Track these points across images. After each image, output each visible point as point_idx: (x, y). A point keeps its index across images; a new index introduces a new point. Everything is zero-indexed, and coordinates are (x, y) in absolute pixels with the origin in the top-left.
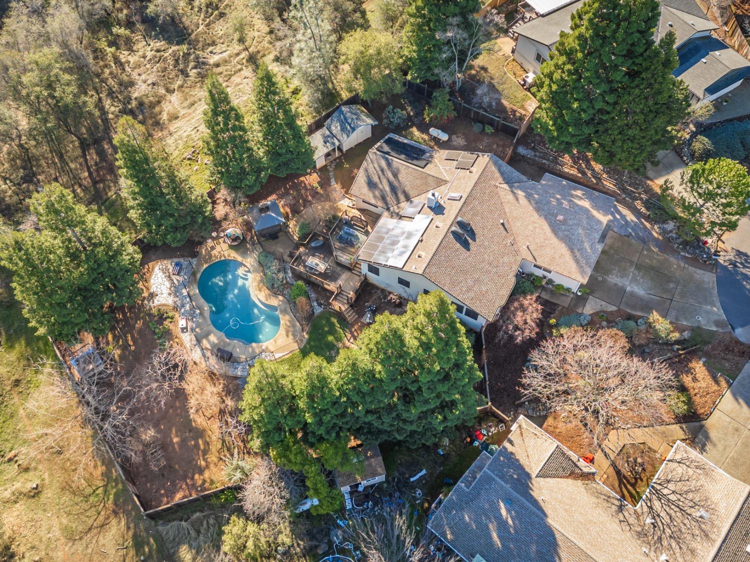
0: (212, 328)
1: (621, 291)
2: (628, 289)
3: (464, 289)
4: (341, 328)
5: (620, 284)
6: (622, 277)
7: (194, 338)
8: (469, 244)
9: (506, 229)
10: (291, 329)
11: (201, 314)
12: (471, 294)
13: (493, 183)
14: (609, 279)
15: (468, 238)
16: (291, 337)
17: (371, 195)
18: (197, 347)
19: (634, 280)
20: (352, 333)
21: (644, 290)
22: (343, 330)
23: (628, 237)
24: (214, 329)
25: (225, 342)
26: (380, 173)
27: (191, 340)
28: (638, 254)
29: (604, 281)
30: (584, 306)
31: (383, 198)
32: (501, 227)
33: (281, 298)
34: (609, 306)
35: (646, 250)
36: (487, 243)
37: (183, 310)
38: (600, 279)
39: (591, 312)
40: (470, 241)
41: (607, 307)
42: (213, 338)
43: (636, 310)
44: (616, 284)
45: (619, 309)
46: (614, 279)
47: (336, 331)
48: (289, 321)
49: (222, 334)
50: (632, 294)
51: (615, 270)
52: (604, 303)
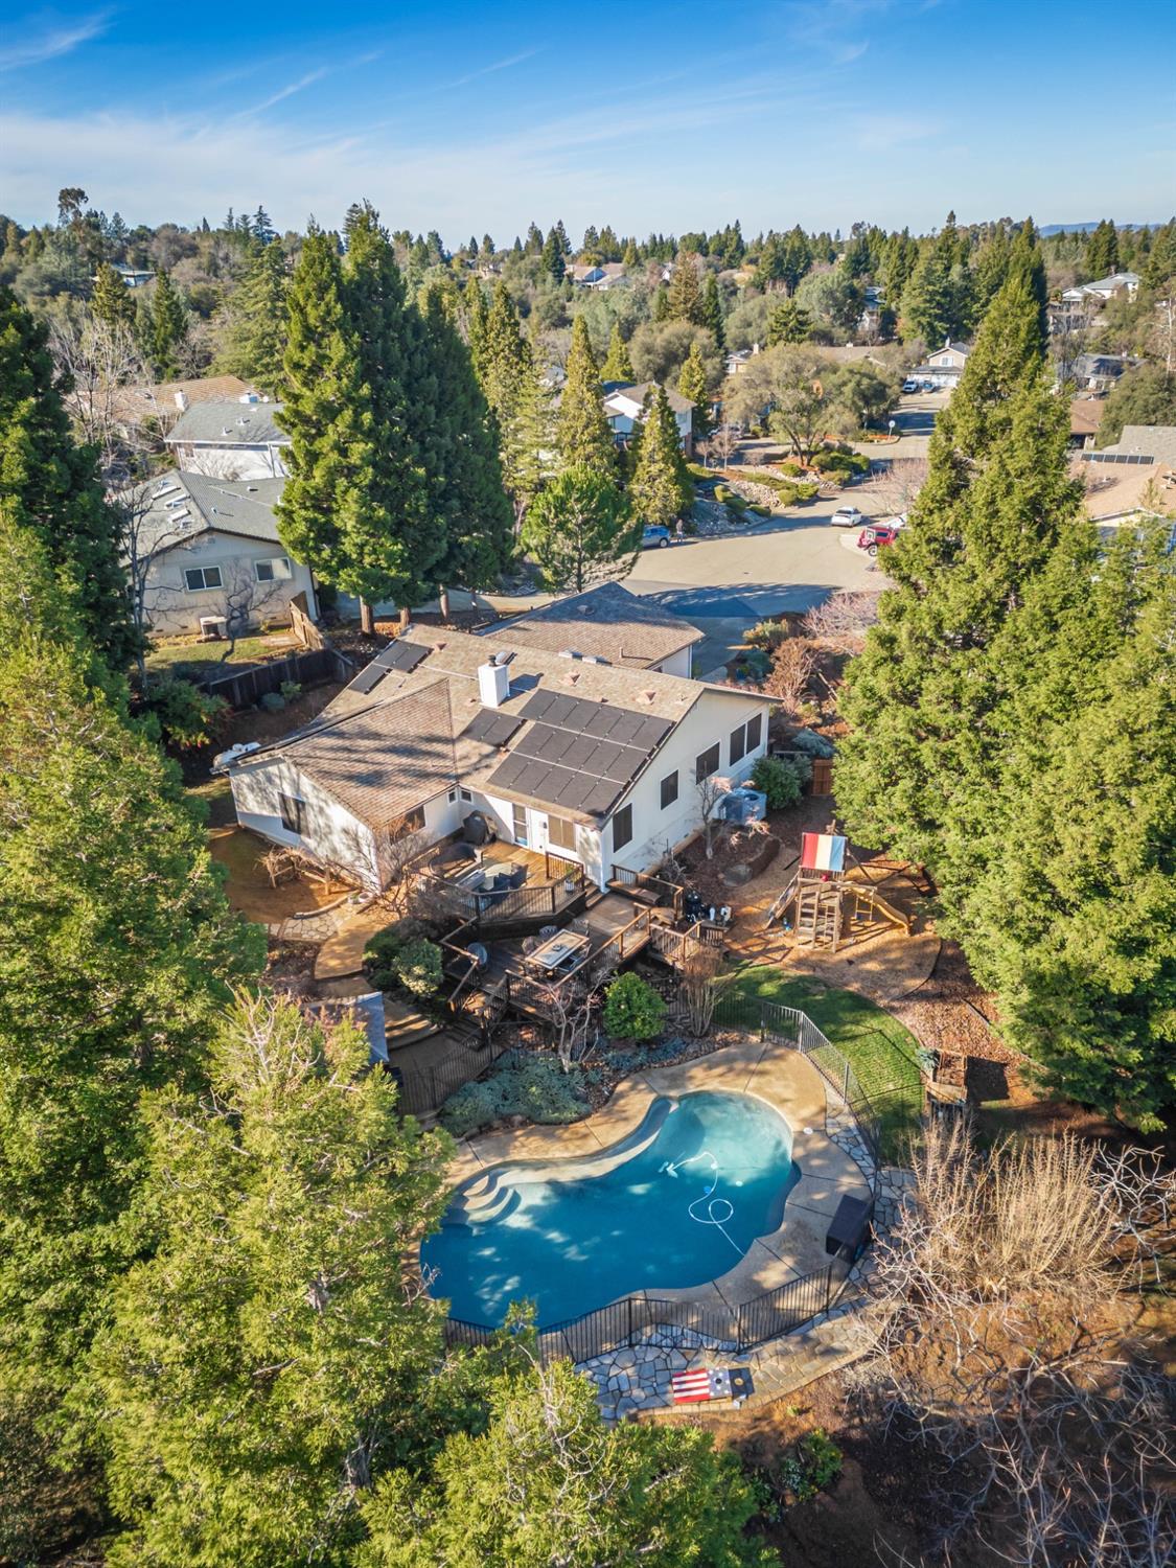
0: (728, 1281)
4: (739, 972)
7: (778, 1344)
10: (739, 1065)
11: (661, 1320)
16: (767, 1065)
17: (405, 792)
18: (812, 1333)
20: (753, 956)
22: (746, 966)
24: (736, 1272)
25: (792, 1236)
26: (354, 756)
27: (784, 1354)
31: (425, 775)
33: (622, 1087)
37: (637, 1393)
42: (773, 1275)
47: (748, 979)
48: (710, 1068)
49: (757, 1248)
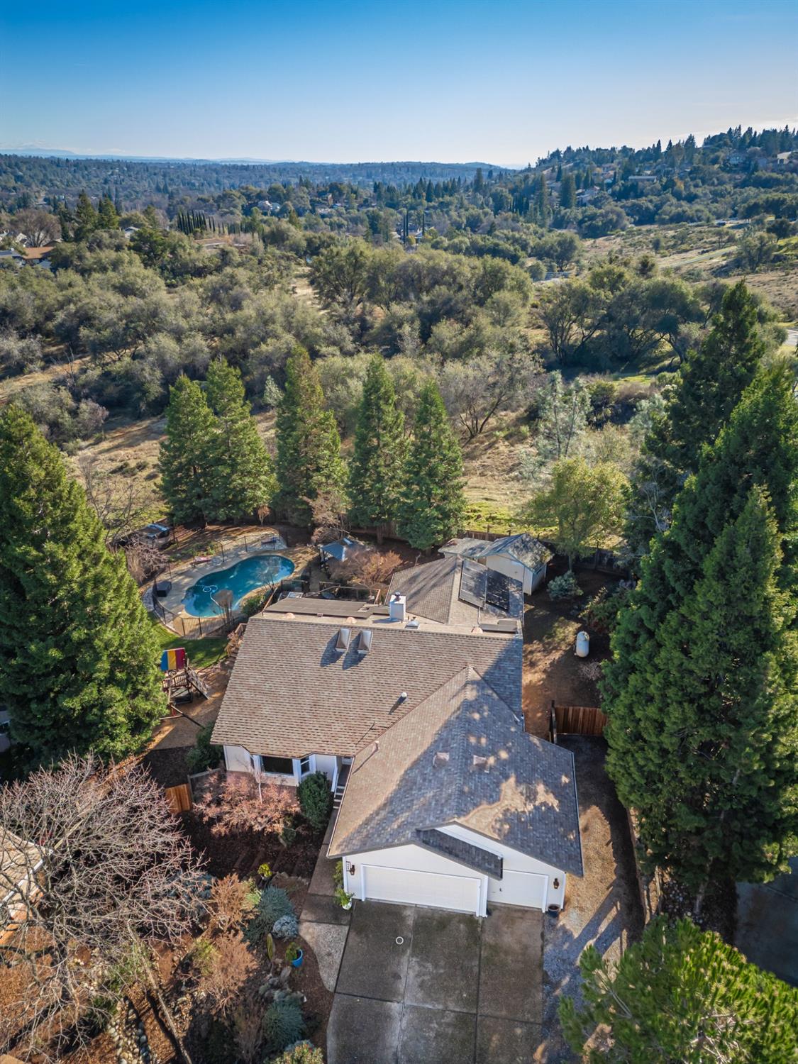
1: (384, 990)
2: (395, 1007)
3: (251, 682)
5: (401, 986)
6: (421, 986)
8: (334, 662)
9: (395, 707)
11: (216, 567)
12: (247, 695)
13: (470, 659)
14: (405, 959)
15: (343, 657)
19: (425, 1017)
21: (404, 1045)
23: (546, 980)
24: (199, 579)
25: (182, 588)
28: (504, 1013)
29: (397, 951)
30: (319, 921)
32: (395, 700)
34: (334, 973)
35: (529, 1033)
36: (351, 687)
38: (399, 940)
39: (308, 938)
40: (340, 662)
41: (330, 966)
42: (187, 580)
43: (338, 1034)
44: (397, 976)
45: (332, 995)
46: (409, 970)
49: (193, 584)
50: (383, 1019)
51: (436, 966)
52: (337, 958)
